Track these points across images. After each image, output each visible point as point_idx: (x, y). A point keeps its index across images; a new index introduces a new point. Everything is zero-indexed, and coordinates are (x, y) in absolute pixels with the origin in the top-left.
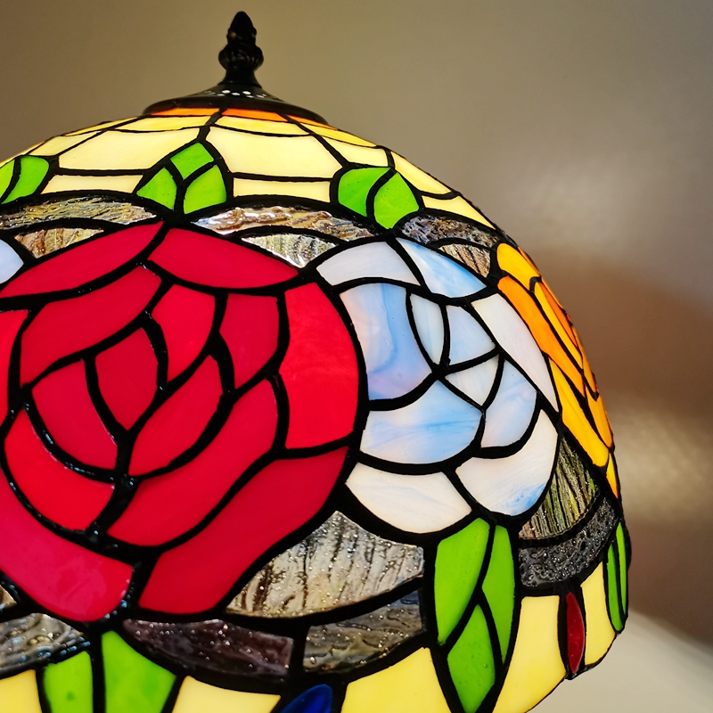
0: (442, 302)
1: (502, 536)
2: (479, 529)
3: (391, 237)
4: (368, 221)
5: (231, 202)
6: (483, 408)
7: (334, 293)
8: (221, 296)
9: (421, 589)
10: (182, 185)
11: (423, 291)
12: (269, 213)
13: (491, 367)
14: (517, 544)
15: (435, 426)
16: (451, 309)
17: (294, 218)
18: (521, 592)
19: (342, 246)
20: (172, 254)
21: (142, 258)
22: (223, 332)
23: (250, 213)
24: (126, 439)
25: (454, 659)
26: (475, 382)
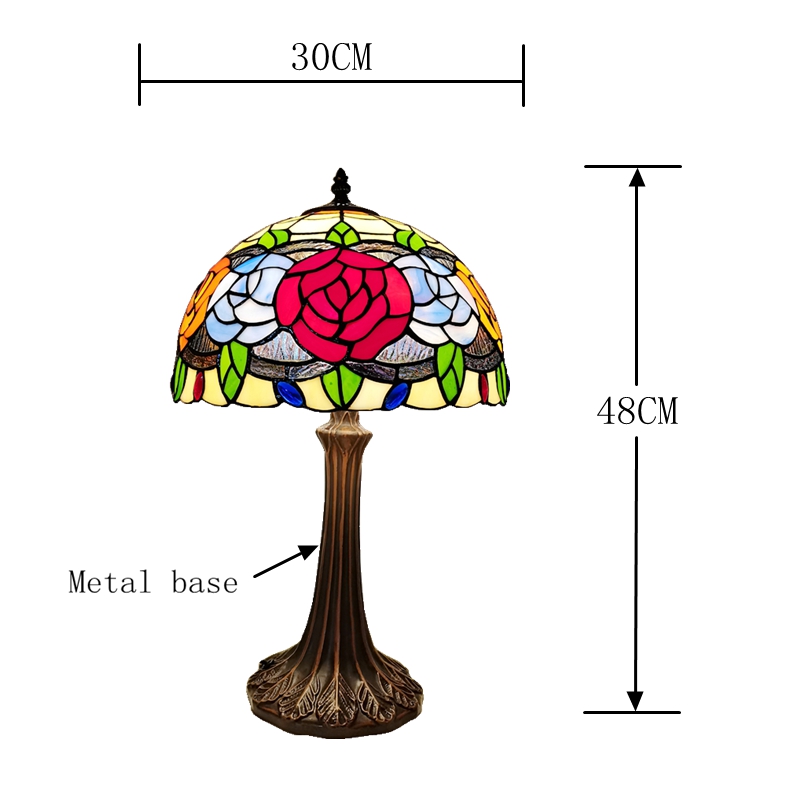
0: (437, 276)
1: (459, 350)
2: (451, 346)
3: (417, 254)
4: (409, 248)
5: (361, 242)
6: (452, 310)
7: (400, 270)
8: (364, 271)
9: (433, 360)
10: (342, 237)
11: (430, 272)
12: (374, 245)
13: (455, 298)
14: (464, 354)
15: (436, 313)
16: (440, 278)
17: (383, 247)
18: (466, 368)
19: (401, 256)
20: (344, 257)
21: (335, 259)
22: (366, 281)
23: (367, 245)
24: (341, 312)
25: (443, 382)
26: (450, 302)
